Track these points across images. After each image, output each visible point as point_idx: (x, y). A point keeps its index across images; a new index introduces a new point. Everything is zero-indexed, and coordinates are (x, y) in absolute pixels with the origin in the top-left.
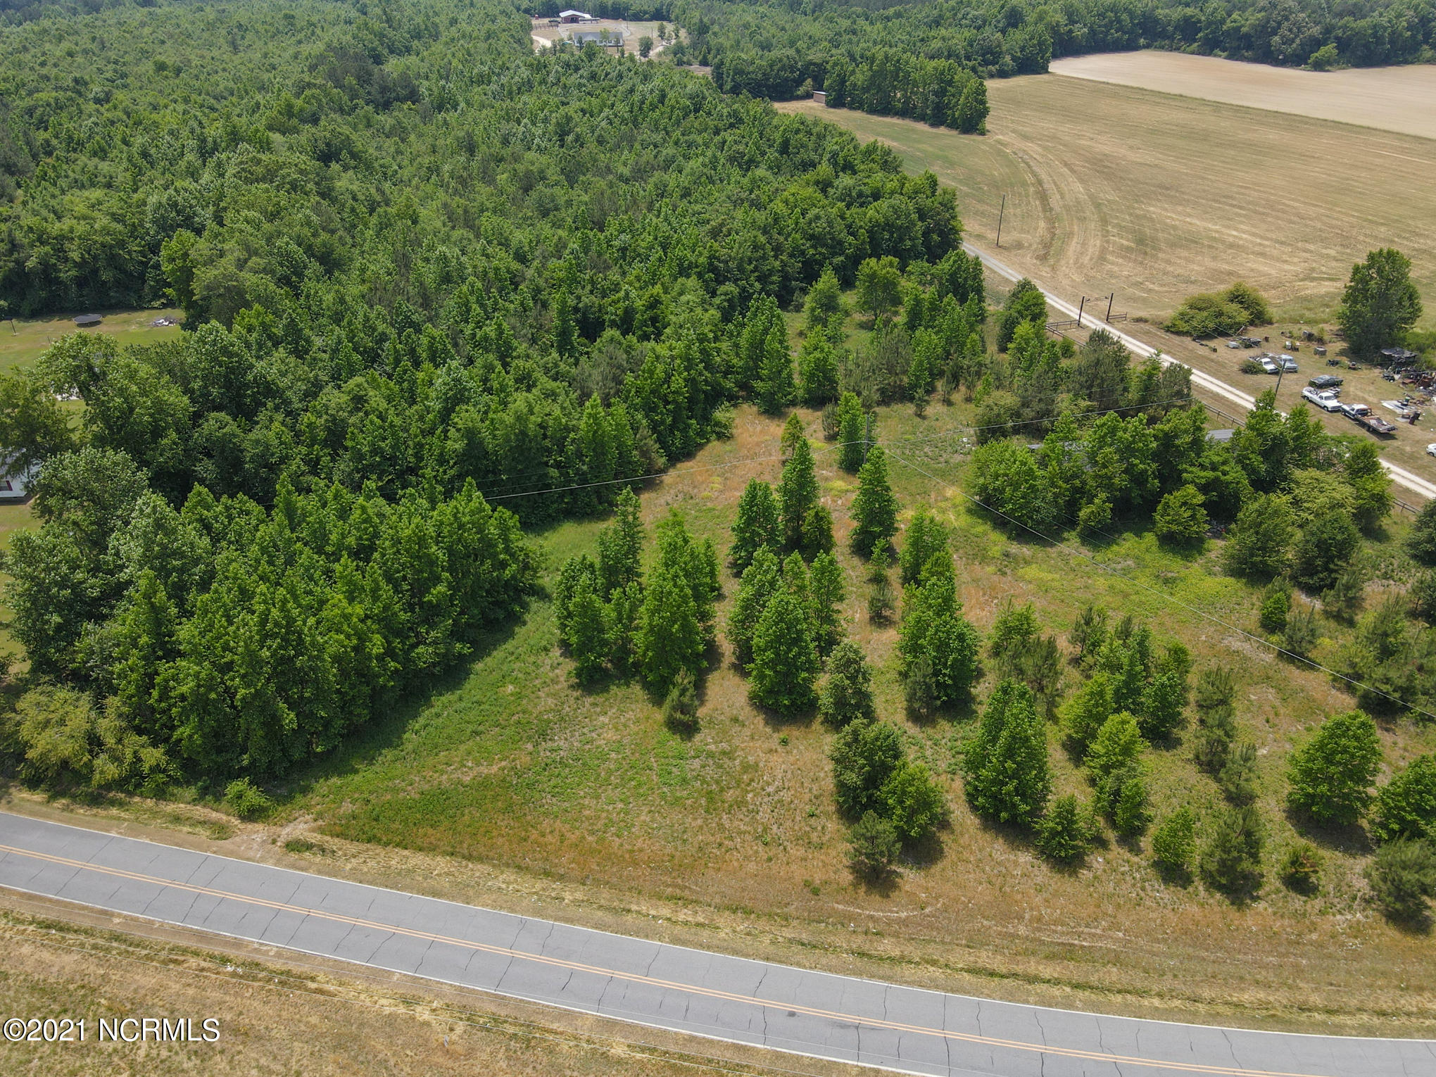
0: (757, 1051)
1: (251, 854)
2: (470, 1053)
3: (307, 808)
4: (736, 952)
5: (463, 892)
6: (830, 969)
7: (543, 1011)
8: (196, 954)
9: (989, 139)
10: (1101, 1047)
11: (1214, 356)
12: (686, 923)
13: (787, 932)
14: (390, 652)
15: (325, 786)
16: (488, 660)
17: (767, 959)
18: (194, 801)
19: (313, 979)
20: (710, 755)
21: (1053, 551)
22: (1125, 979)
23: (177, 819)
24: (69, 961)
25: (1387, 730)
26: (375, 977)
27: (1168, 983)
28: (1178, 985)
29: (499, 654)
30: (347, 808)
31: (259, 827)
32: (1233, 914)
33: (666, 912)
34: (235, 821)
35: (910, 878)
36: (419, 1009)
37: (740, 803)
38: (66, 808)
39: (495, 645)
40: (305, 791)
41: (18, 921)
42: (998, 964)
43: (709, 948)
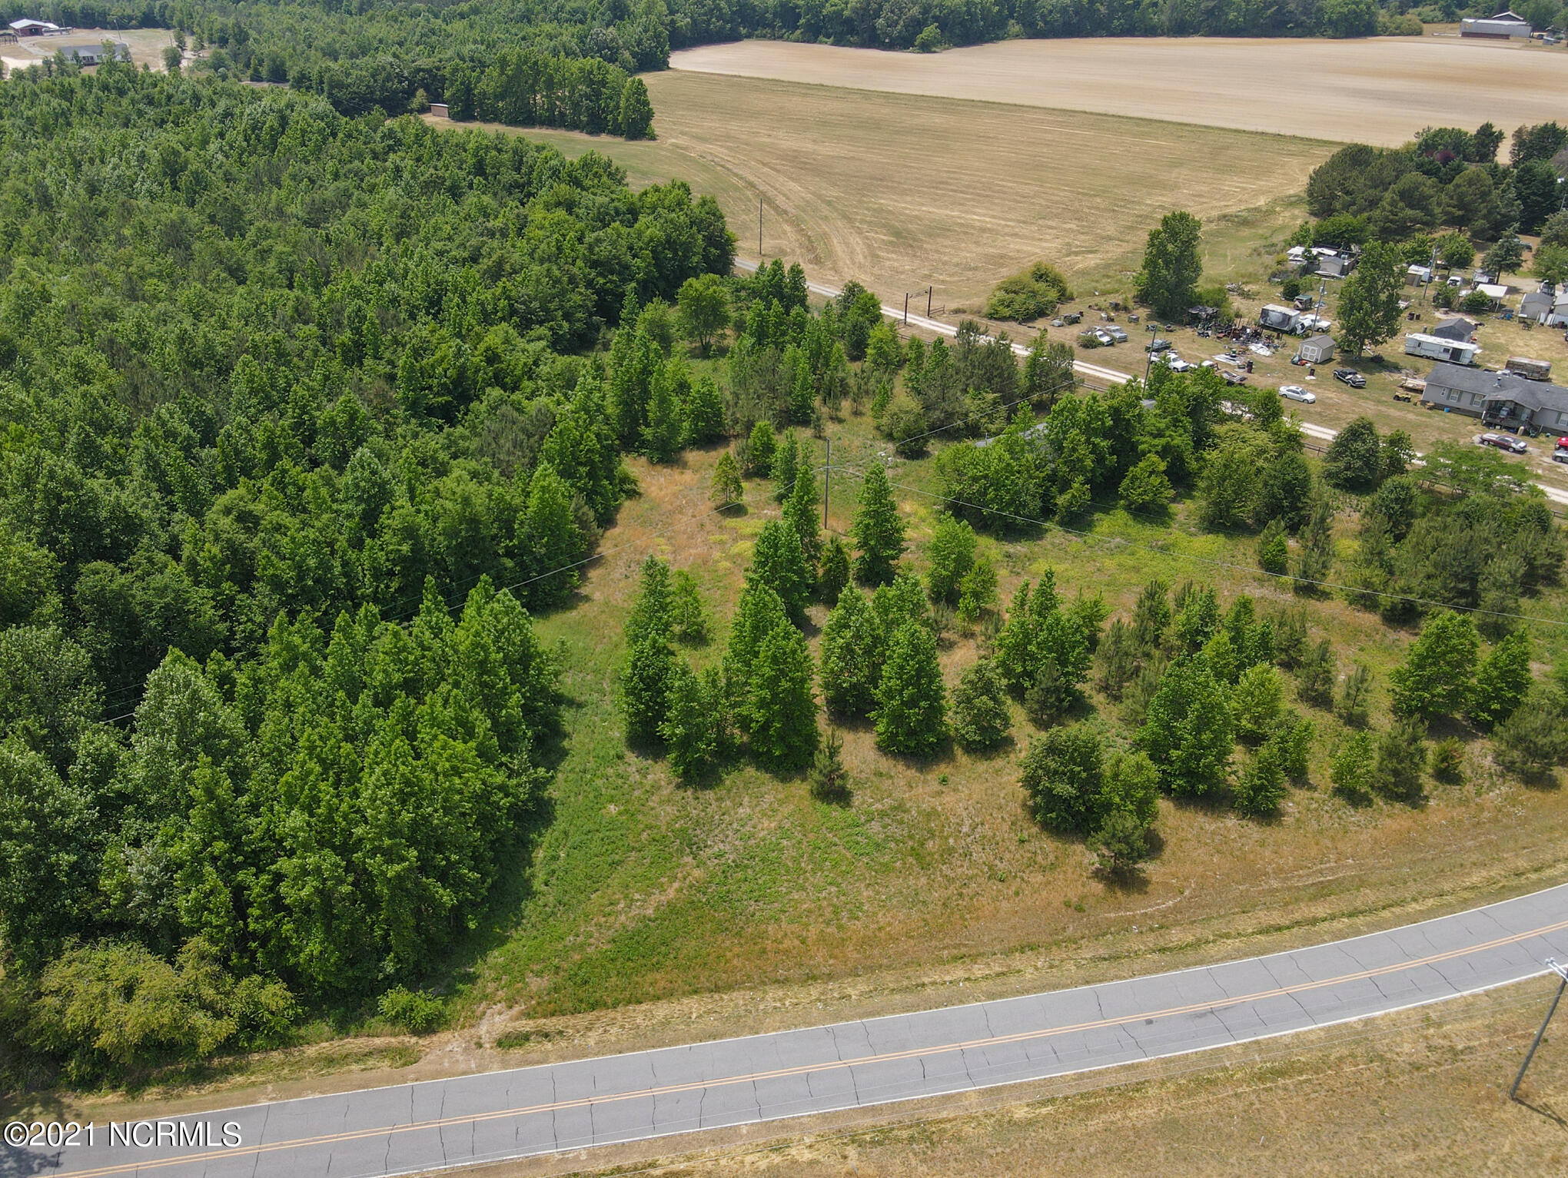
0: (1147, 1064)
1: (462, 1067)
3: (487, 998)
4: (1055, 987)
5: (737, 1024)
6: (1147, 972)
7: (921, 1104)
9: (663, 143)
10: (1408, 956)
12: (987, 978)
13: (1084, 954)
16: (560, 785)
17: (1088, 983)
18: (338, 1036)
19: (652, 1165)
21: (1044, 543)
22: (1381, 896)
26: (720, 1138)
27: (1413, 888)
28: (1421, 887)
29: (568, 776)
31: (446, 1036)
33: (960, 973)
34: (413, 1040)
35: (1151, 870)
36: (793, 1151)
38: (169, 1097)
40: (468, 980)
42: (1276, 918)
43: (1026, 992)
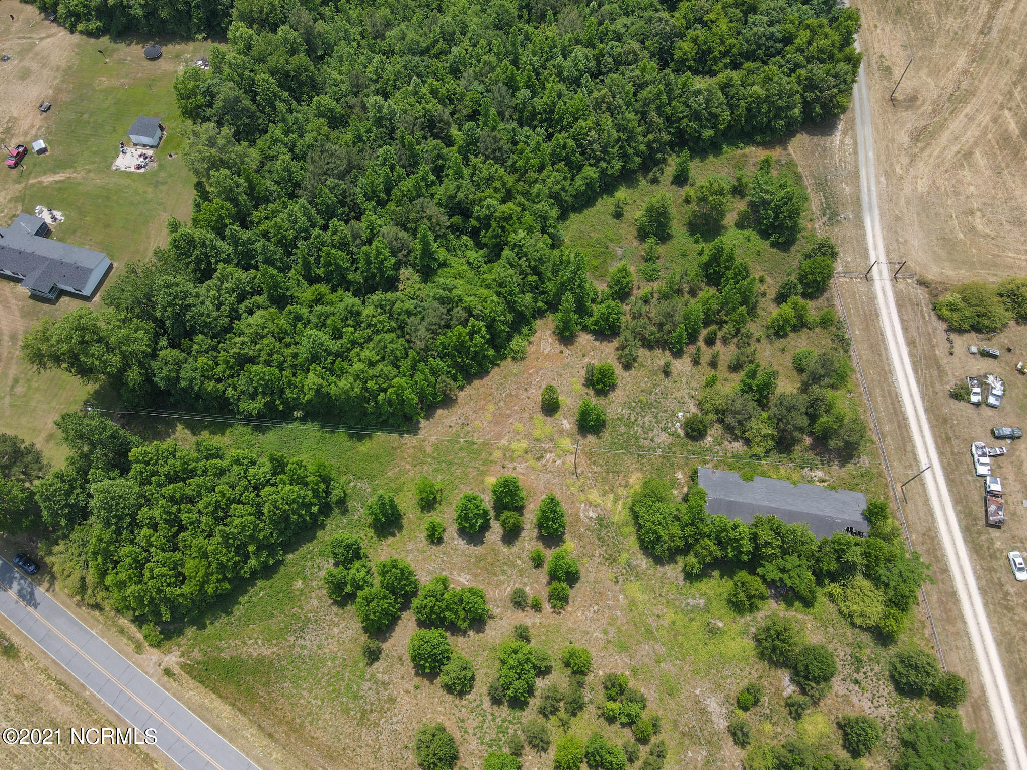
3: (178, 646)
11: (946, 360)
15: (190, 632)
18: (132, 623)
20: (376, 682)
21: (661, 570)
23: (122, 631)
30: (197, 653)
31: (156, 652)
34: (146, 644)
37: (376, 724)
38: (78, 605)
40: (181, 633)
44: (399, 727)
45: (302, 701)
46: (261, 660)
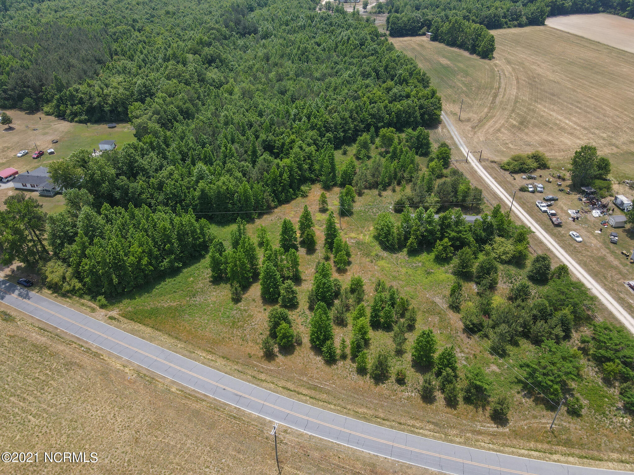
0: (210, 397)
1: (99, 318)
2: (135, 382)
3: (119, 307)
4: (218, 370)
5: (151, 339)
6: (242, 379)
7: (158, 376)
8: (75, 343)
9: (492, 62)
10: (307, 415)
11: (513, 182)
12: (209, 359)
13: (236, 367)
14: (150, 264)
15: (126, 301)
16: (189, 269)
17: (226, 373)
18: (89, 300)
19: (102, 355)
20: (240, 310)
21: (395, 255)
22: (327, 398)
23: (83, 305)
24: (44, 339)
25: (469, 338)
26: (118, 358)
27: (340, 402)
28: (342, 403)
29: (192, 267)
30: (130, 309)
31: (103, 310)
32: (373, 386)
33: (204, 355)
34: (98, 308)
35: (280, 358)
36: (126, 369)
37: (242, 326)
38: (56, 297)
39: (193, 264)
40: (120, 302)
41: (34, 326)
42: (292, 387)
43: (211, 367)
44: (256, 326)
45: (195, 322)
46: (169, 308)
